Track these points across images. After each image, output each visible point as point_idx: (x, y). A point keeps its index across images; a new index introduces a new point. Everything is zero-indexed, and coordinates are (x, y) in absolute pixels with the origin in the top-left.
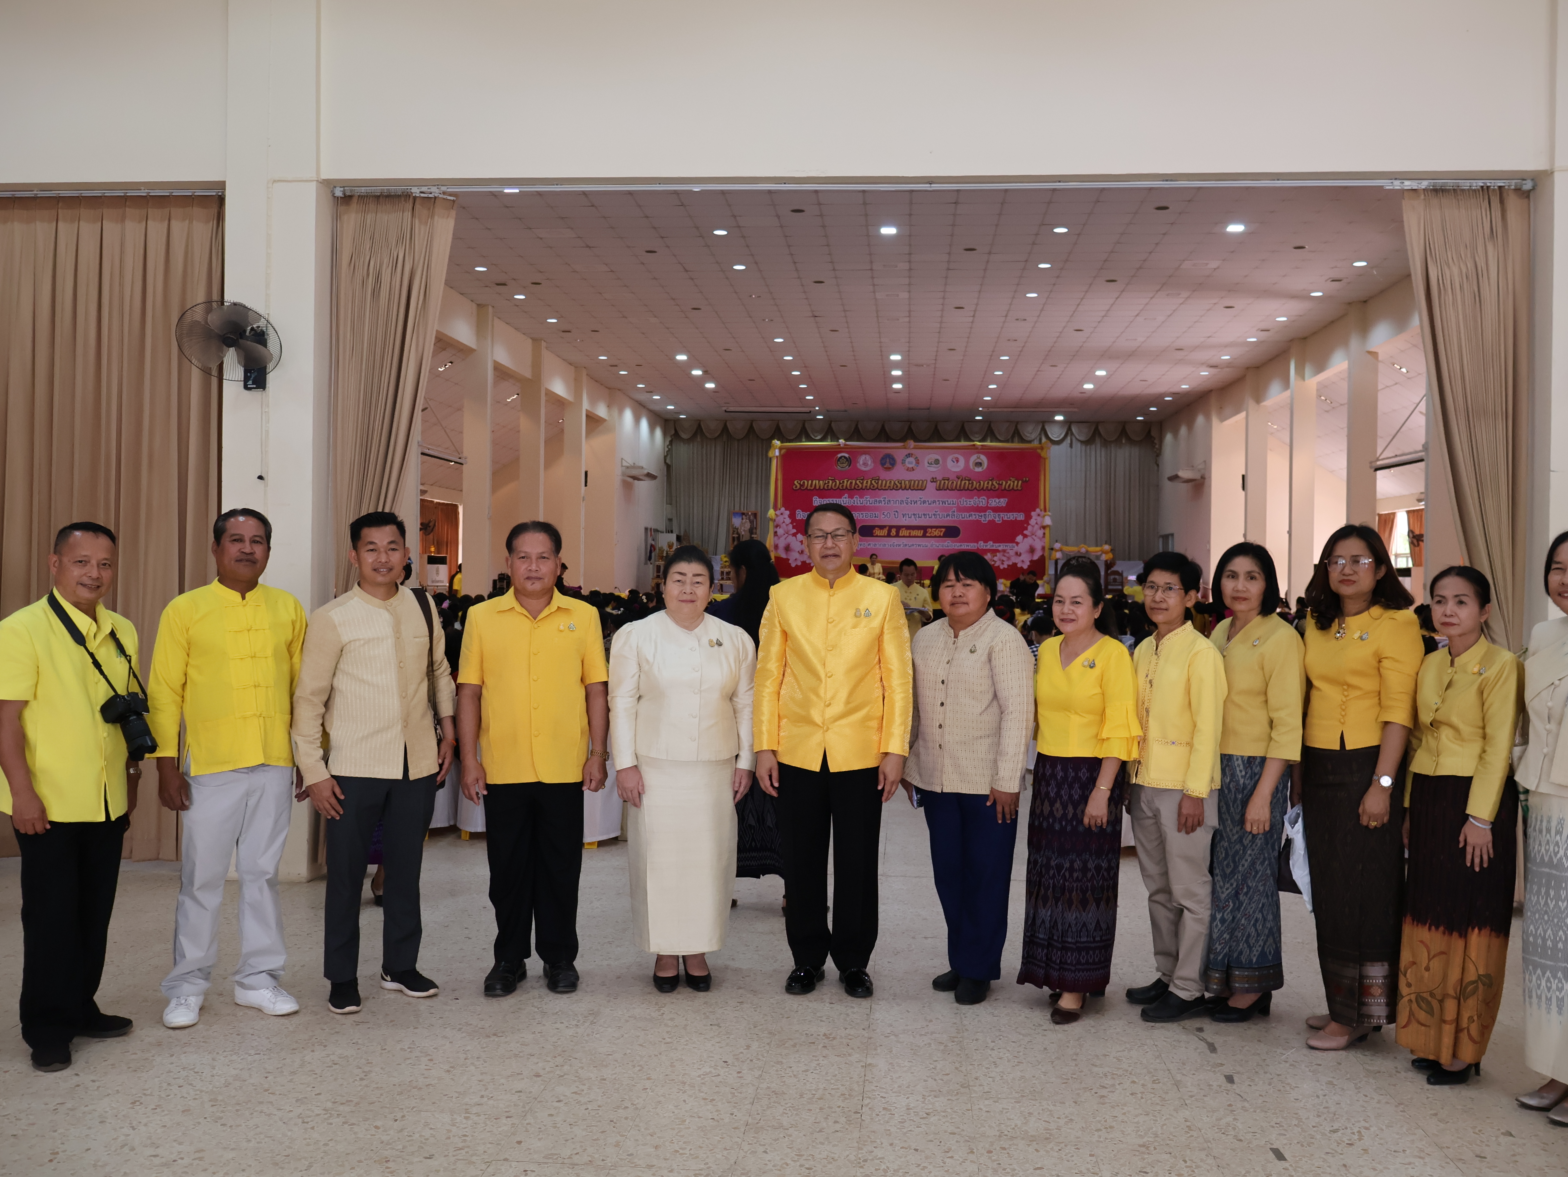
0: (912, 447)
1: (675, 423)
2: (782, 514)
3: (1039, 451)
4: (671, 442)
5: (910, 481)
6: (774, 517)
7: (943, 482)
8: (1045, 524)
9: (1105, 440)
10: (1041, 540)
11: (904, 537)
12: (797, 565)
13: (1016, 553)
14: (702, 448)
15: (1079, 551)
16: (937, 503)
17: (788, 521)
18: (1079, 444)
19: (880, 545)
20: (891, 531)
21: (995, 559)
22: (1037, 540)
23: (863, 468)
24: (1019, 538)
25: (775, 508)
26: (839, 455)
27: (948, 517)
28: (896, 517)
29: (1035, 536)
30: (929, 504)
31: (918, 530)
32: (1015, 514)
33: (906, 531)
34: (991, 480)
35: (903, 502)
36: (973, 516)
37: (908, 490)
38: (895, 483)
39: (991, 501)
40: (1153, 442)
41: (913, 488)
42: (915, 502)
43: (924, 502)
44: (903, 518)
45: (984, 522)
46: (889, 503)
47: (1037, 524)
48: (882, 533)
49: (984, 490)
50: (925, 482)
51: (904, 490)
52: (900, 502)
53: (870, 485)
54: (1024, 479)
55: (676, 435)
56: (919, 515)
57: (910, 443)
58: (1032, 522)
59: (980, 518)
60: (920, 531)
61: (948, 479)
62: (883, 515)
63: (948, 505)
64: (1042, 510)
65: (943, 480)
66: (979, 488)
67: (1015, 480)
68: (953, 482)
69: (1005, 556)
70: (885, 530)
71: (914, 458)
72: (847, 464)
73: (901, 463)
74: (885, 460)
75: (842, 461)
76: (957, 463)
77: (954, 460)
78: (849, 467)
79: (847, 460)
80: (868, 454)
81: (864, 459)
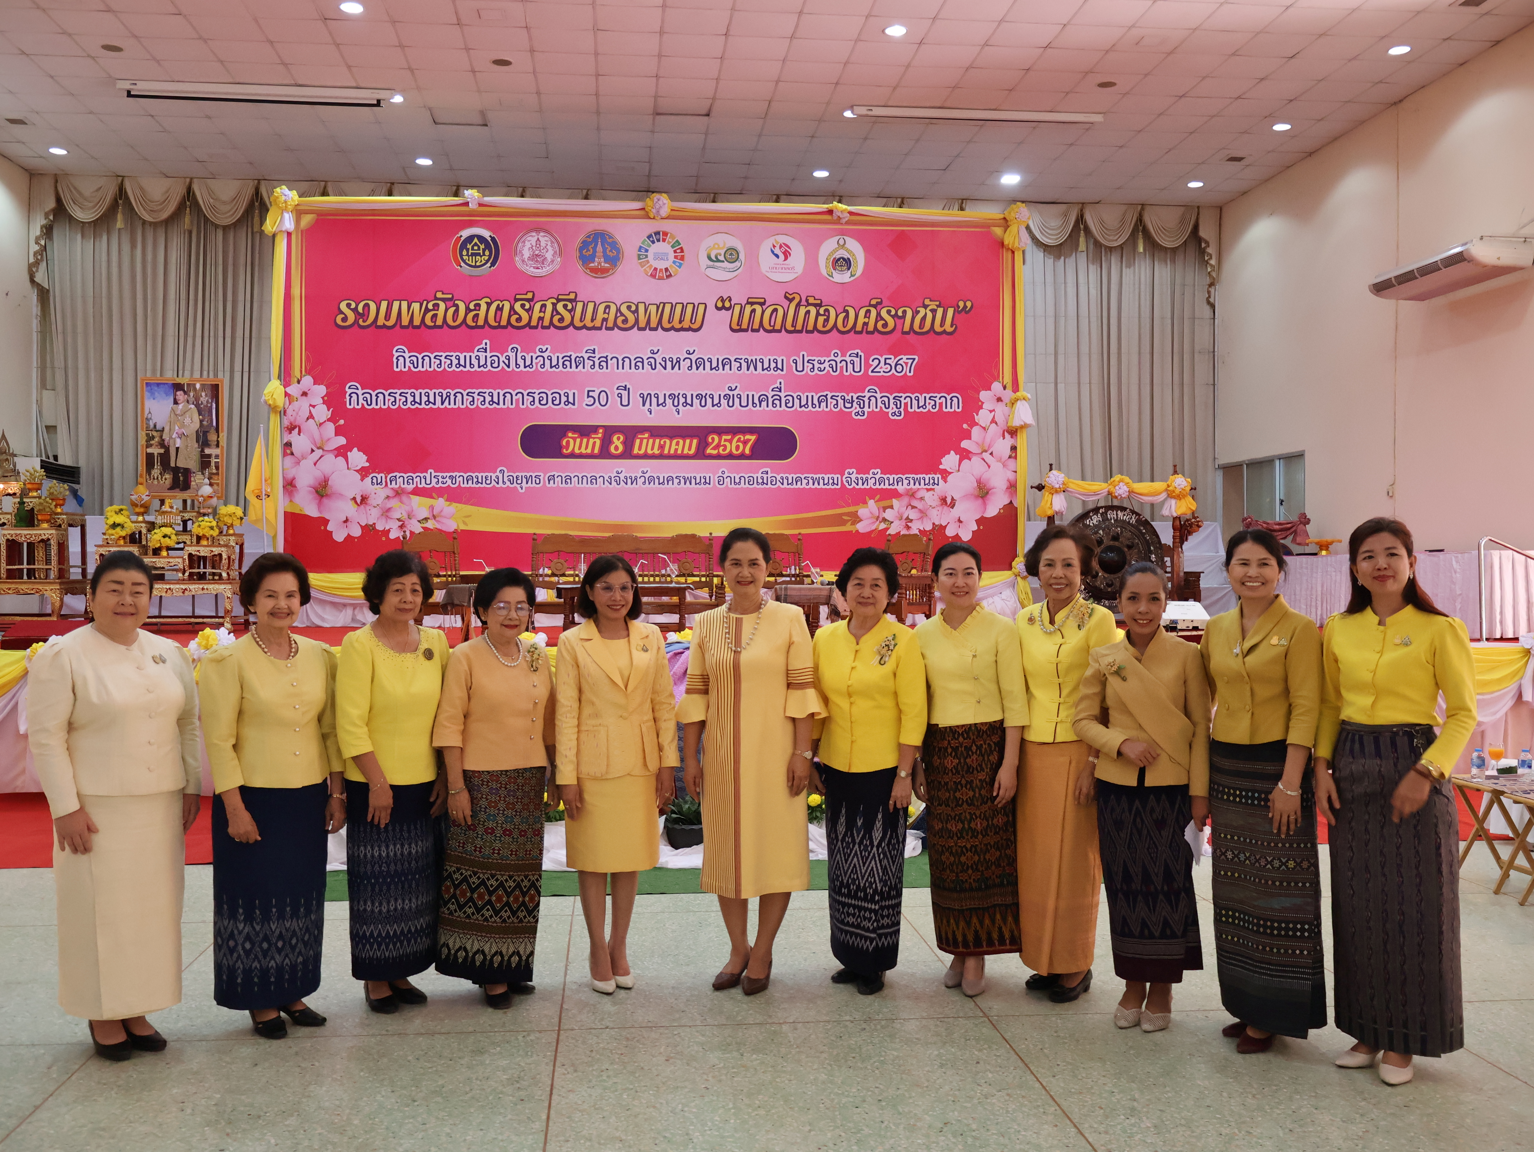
0: (665, 211)
1: (56, 181)
2: (305, 394)
3: (998, 231)
4: (48, 231)
5: (660, 307)
6: (280, 401)
7: (748, 309)
8: (1016, 423)
9: (1097, 244)
10: (1004, 466)
11: (646, 456)
12: (349, 537)
13: (943, 500)
14: (133, 246)
15: (1110, 493)
16: (735, 365)
17: (322, 412)
18: (1040, 255)
19: (580, 480)
20: (611, 442)
21: (889, 514)
22: (996, 466)
23: (531, 270)
24: (950, 461)
25: (286, 377)
26: (465, 233)
27: (764, 404)
28: (625, 402)
29: (991, 454)
30: (711, 369)
31: (684, 438)
32: (939, 396)
33: (651, 441)
34: (875, 306)
35: (643, 362)
36: (829, 400)
37: (656, 329)
38: (618, 310)
39: (876, 362)
40: (1202, 252)
41: (669, 326)
42: (675, 361)
43: (700, 363)
44: (644, 405)
45: (859, 417)
46: (604, 364)
47: (996, 423)
48: (587, 448)
49: (857, 333)
50: (702, 307)
51: (644, 329)
52: (633, 363)
53: (552, 317)
54: (961, 304)
55: (60, 211)
56: (686, 398)
57: (660, 202)
58: (983, 417)
59: (848, 405)
60: (688, 441)
61: (762, 300)
62: (588, 396)
63: (763, 370)
64: (1007, 386)
65: (748, 303)
66: (844, 327)
67: (938, 306)
68: (776, 310)
69: (913, 507)
70: (594, 438)
71: (669, 243)
72: (486, 258)
73: (636, 258)
74: (590, 248)
75: (473, 249)
76: (786, 259)
77: (777, 251)
78: (493, 265)
79: (488, 246)
80: (546, 231)
81: (534, 244)
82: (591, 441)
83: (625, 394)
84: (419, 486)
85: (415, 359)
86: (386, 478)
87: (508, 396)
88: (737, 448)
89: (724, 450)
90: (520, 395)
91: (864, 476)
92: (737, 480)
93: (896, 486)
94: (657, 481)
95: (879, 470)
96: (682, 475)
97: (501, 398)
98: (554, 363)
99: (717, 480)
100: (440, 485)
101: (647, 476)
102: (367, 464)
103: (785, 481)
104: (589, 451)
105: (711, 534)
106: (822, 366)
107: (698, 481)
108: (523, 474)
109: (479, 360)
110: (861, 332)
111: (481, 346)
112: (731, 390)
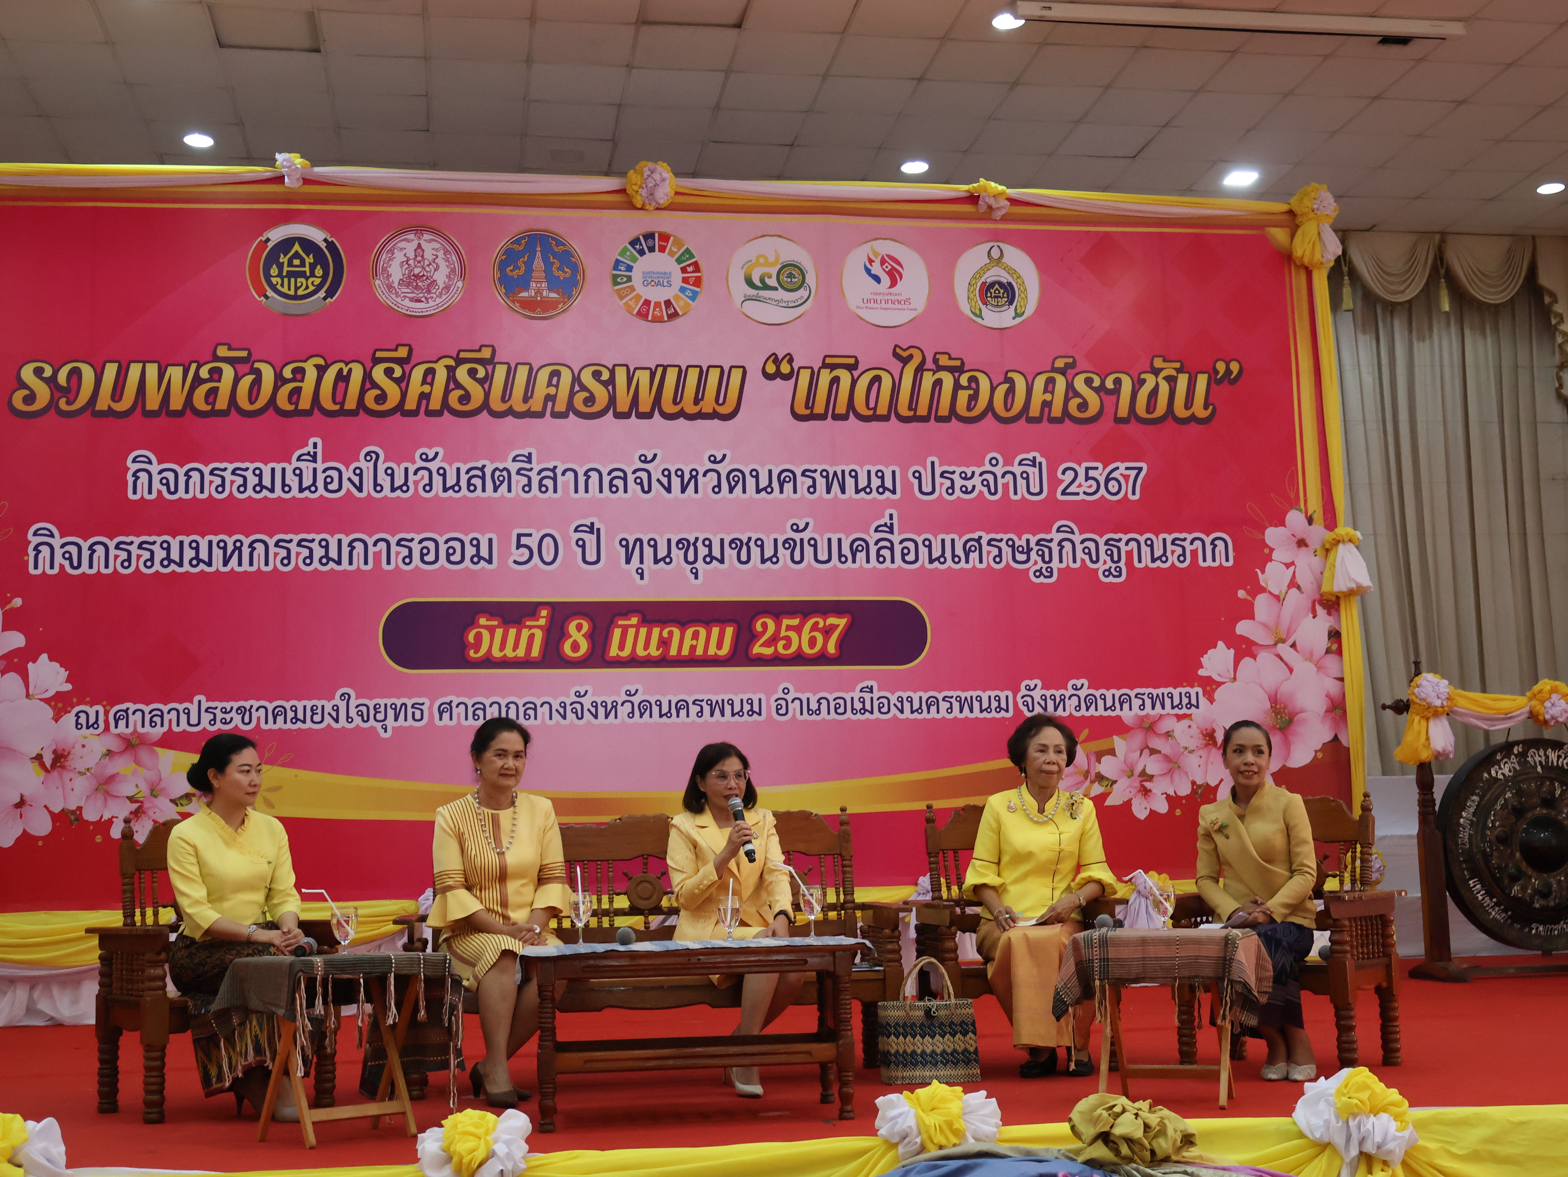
0: (665, 193)
3: (1279, 235)
5: (659, 373)
7: (825, 377)
8: (1340, 585)
9: (1371, 299)
10: (1319, 667)
11: (633, 662)
13: (1210, 736)
15: (1533, 715)
16: (804, 483)
20: (565, 635)
21: (1108, 766)
22: (1304, 668)
23: (406, 305)
24: (1217, 661)
26: (276, 234)
27: (862, 556)
28: (591, 556)
29: (1293, 646)
30: (758, 491)
31: (708, 624)
32: (1190, 537)
33: (643, 631)
34: (1063, 372)
35: (625, 479)
36: (985, 548)
37: (649, 416)
38: (576, 379)
39: (1070, 475)
40: (1547, 312)
41: (675, 409)
42: (687, 477)
43: (736, 480)
44: (628, 561)
45: (1042, 580)
46: (549, 483)
47: (1299, 588)
48: (516, 647)
49: (1031, 420)
50: (737, 375)
51: (626, 416)
52: (606, 480)
53: (447, 392)
54: (1221, 367)
56: (710, 547)
57: (657, 176)
58: (1273, 576)
59: (1021, 557)
60: (716, 631)
61: (852, 361)
62: (519, 546)
63: (857, 491)
64: (1315, 517)
65: (825, 366)
66: (1008, 410)
67: (1179, 371)
68: (877, 379)
69: (1153, 752)
70: (530, 627)
71: (672, 254)
72: (317, 281)
73: (609, 282)
74: (520, 263)
75: (290, 264)
76: (894, 283)
77: (876, 269)
78: (330, 293)
79: (320, 259)
80: (433, 231)
81: (412, 256)
82: (525, 633)
83: (591, 539)
84: (175, 729)
85: (170, 476)
86: (106, 713)
87: (359, 546)
88: (812, 642)
89: (787, 647)
90: (382, 545)
91: (1057, 694)
92: (814, 706)
93: (1118, 712)
94: (655, 709)
95: (1085, 682)
96: (706, 698)
97: (345, 550)
98: (451, 481)
99: (774, 705)
100: (219, 726)
101: (636, 700)
102: (68, 687)
103: (907, 705)
104: (521, 652)
105: (843, 810)
106: (969, 484)
107: (737, 708)
108: (389, 701)
109: (300, 476)
110: (1037, 420)
111: (305, 450)
112: (797, 531)
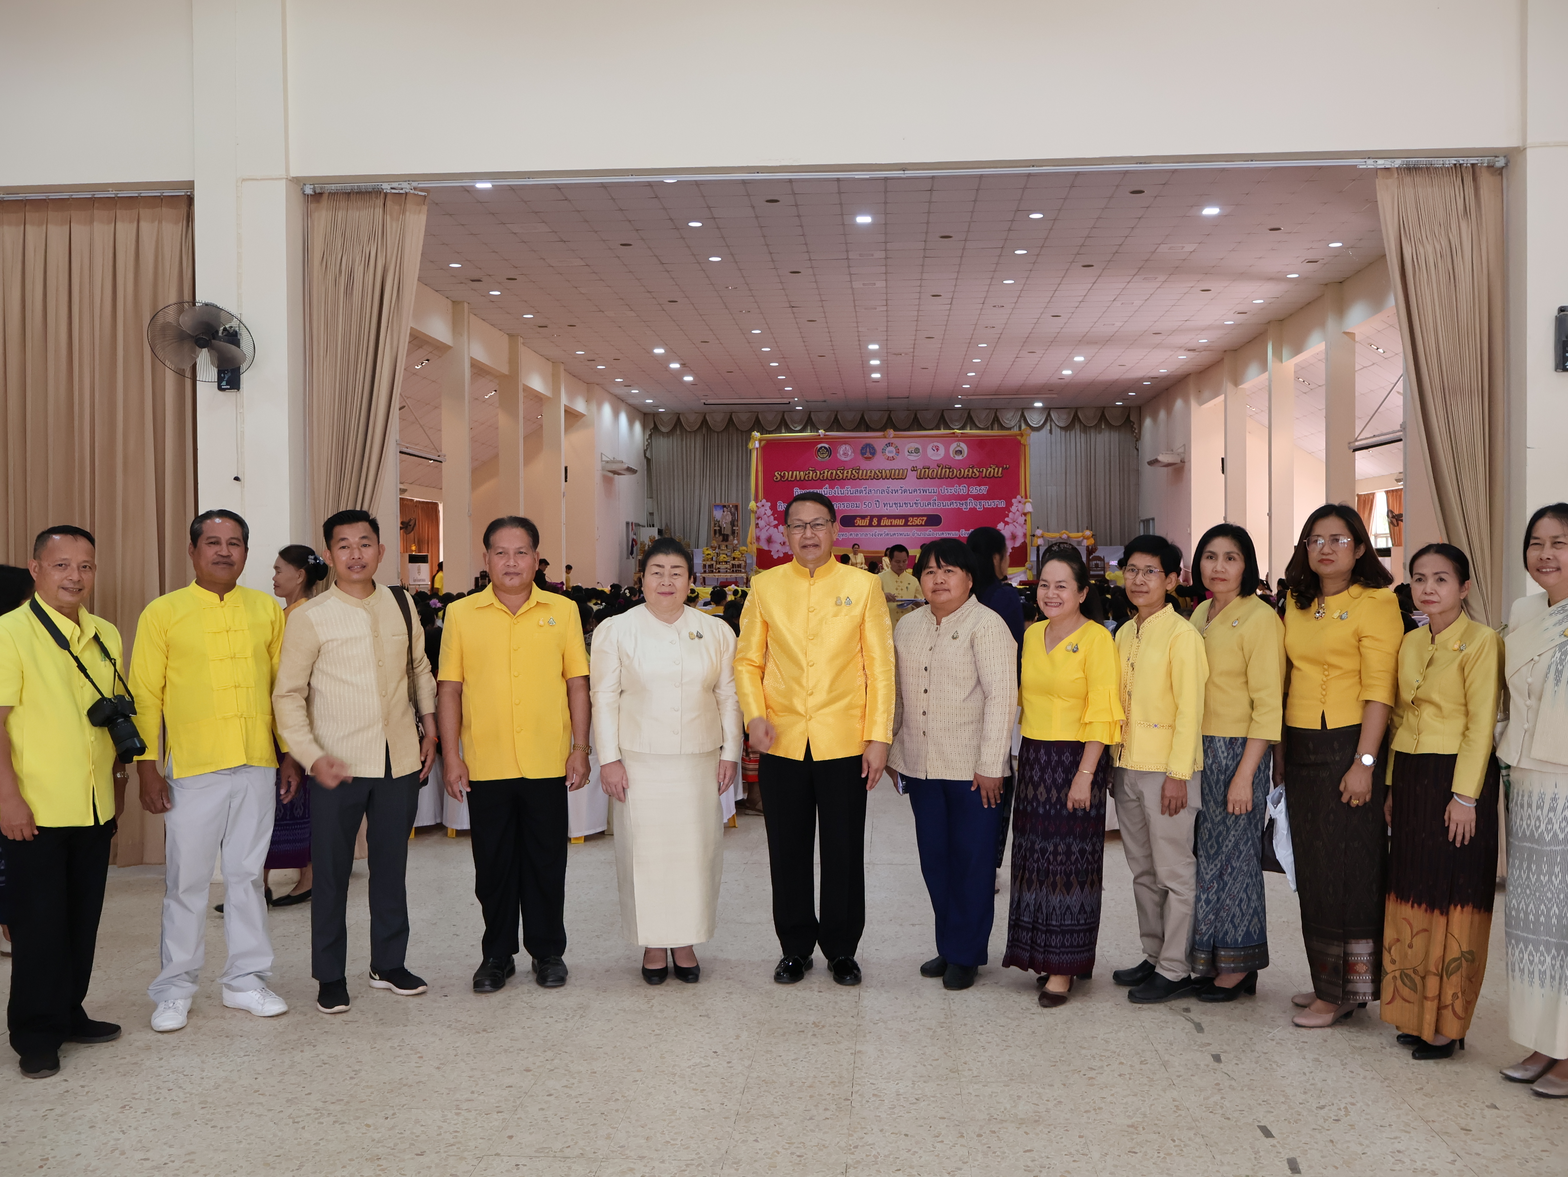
0: (891, 436)
1: (654, 417)
2: (763, 506)
3: (1019, 438)
4: (650, 436)
5: (890, 470)
6: (755, 509)
7: (923, 470)
8: (1026, 511)
9: (1085, 426)
10: (1022, 527)
11: (886, 526)
12: (778, 556)
14: (682, 440)
16: (918, 491)
17: (769, 512)
18: (1059, 430)
19: (862, 535)
20: (872, 521)
22: (1019, 527)
23: (843, 458)
25: (756, 500)
26: (819, 446)
27: (929, 506)
28: (878, 506)
29: (1017, 523)
30: (910, 493)
31: (900, 519)
32: (996, 501)
33: (888, 520)
34: (971, 468)
35: (884, 491)
36: (954, 504)
37: (889, 479)
38: (875, 472)
39: (972, 489)
40: (1132, 427)
41: (894, 478)
42: (896, 491)
43: (905, 491)
44: (885, 507)
46: (870, 492)
47: (1019, 511)
48: (864, 523)
49: (964, 478)
51: (884, 479)
52: (881, 492)
53: (851, 475)
54: (1005, 466)
55: (656, 428)
56: (900, 504)
57: (891, 432)
58: (1013, 509)
59: (961, 506)
61: (929, 467)
62: (864, 504)
63: (929, 493)
64: (1023, 497)
65: (923, 468)
66: (960, 476)
67: (996, 467)
68: (933, 471)
70: (866, 520)
71: (894, 447)
72: (827, 455)
73: (882, 453)
74: (865, 450)
75: (822, 451)
76: (937, 451)
77: (934, 449)
78: (829, 457)
79: (827, 450)
80: (848, 444)
81: (844, 449)
88: (920, 522)
89: (915, 523)
96: (898, 533)
98: (852, 492)
101: (884, 534)
106: (951, 491)
110: (966, 478)
112: (917, 501)
